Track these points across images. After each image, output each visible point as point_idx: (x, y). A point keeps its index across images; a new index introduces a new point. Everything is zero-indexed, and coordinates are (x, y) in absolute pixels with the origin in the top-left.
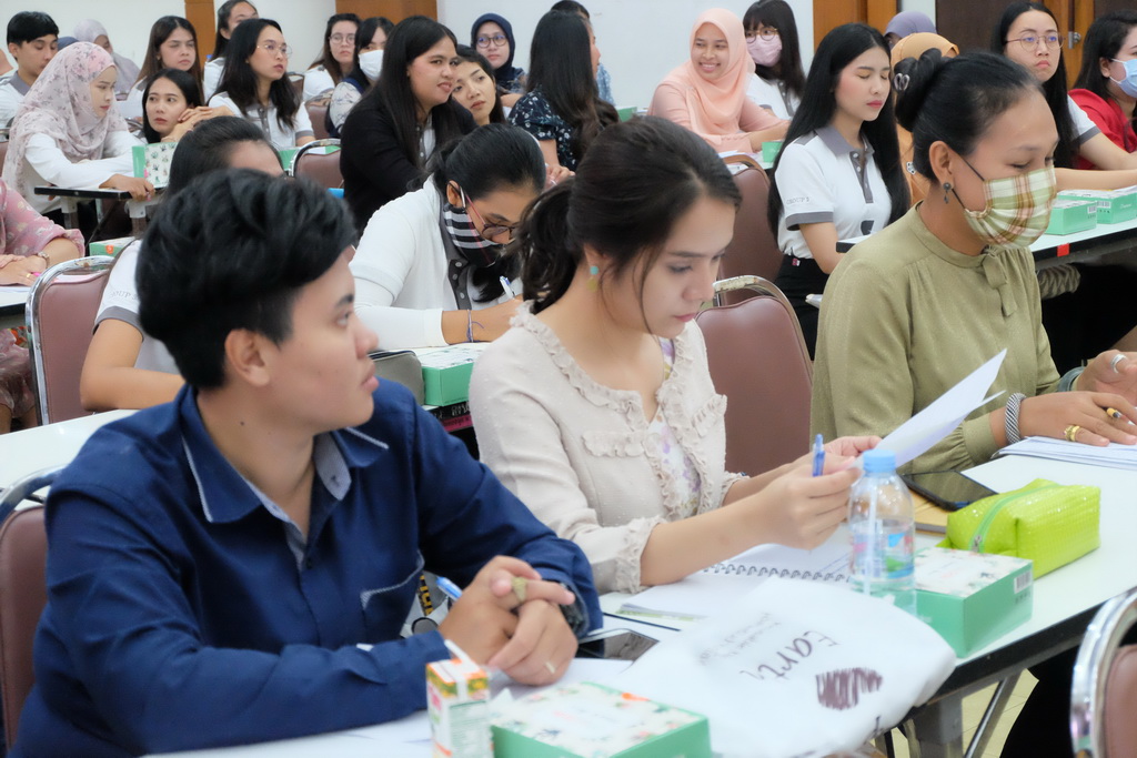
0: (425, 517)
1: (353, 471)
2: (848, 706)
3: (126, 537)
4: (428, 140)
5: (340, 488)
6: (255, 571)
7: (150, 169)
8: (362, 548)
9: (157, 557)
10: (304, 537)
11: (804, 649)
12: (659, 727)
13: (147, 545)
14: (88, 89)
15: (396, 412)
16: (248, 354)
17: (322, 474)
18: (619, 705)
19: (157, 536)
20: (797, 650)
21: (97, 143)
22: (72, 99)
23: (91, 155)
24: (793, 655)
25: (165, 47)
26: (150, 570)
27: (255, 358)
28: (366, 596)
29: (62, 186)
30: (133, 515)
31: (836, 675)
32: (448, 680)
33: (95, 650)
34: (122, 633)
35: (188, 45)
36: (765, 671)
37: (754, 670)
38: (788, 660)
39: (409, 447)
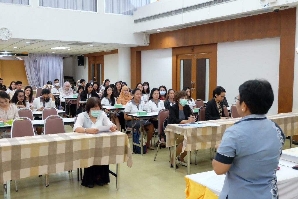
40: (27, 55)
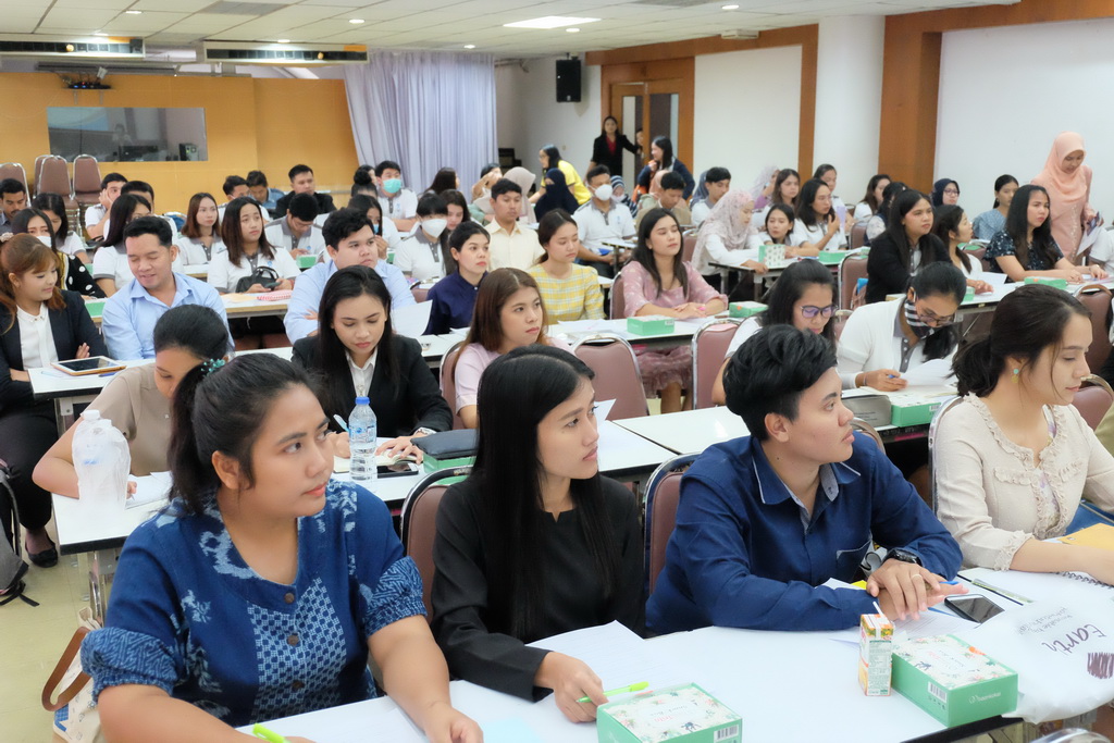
0: (875, 513)
1: (840, 486)
2: (1106, 677)
3: (717, 507)
4: (916, 257)
5: (833, 493)
6: (781, 532)
7: (767, 258)
8: (840, 527)
9: (733, 520)
10: (809, 517)
11: (1084, 636)
12: (987, 675)
13: (729, 513)
14: (740, 213)
15: (866, 455)
16: (777, 425)
17: (823, 485)
18: (966, 655)
19: (734, 509)
20: (1080, 636)
21: (741, 241)
22: (731, 218)
23: (738, 247)
24: (1077, 639)
25: (783, 185)
26: (728, 527)
27: (781, 427)
28: (839, 553)
29: (722, 263)
30: (722, 495)
31: (1101, 655)
32: (871, 627)
33: (696, 564)
34: (711, 559)
35: (796, 184)
36: (1058, 646)
37: (1052, 643)
38: (1073, 641)
39: (871, 475)
40: (362, 56)
